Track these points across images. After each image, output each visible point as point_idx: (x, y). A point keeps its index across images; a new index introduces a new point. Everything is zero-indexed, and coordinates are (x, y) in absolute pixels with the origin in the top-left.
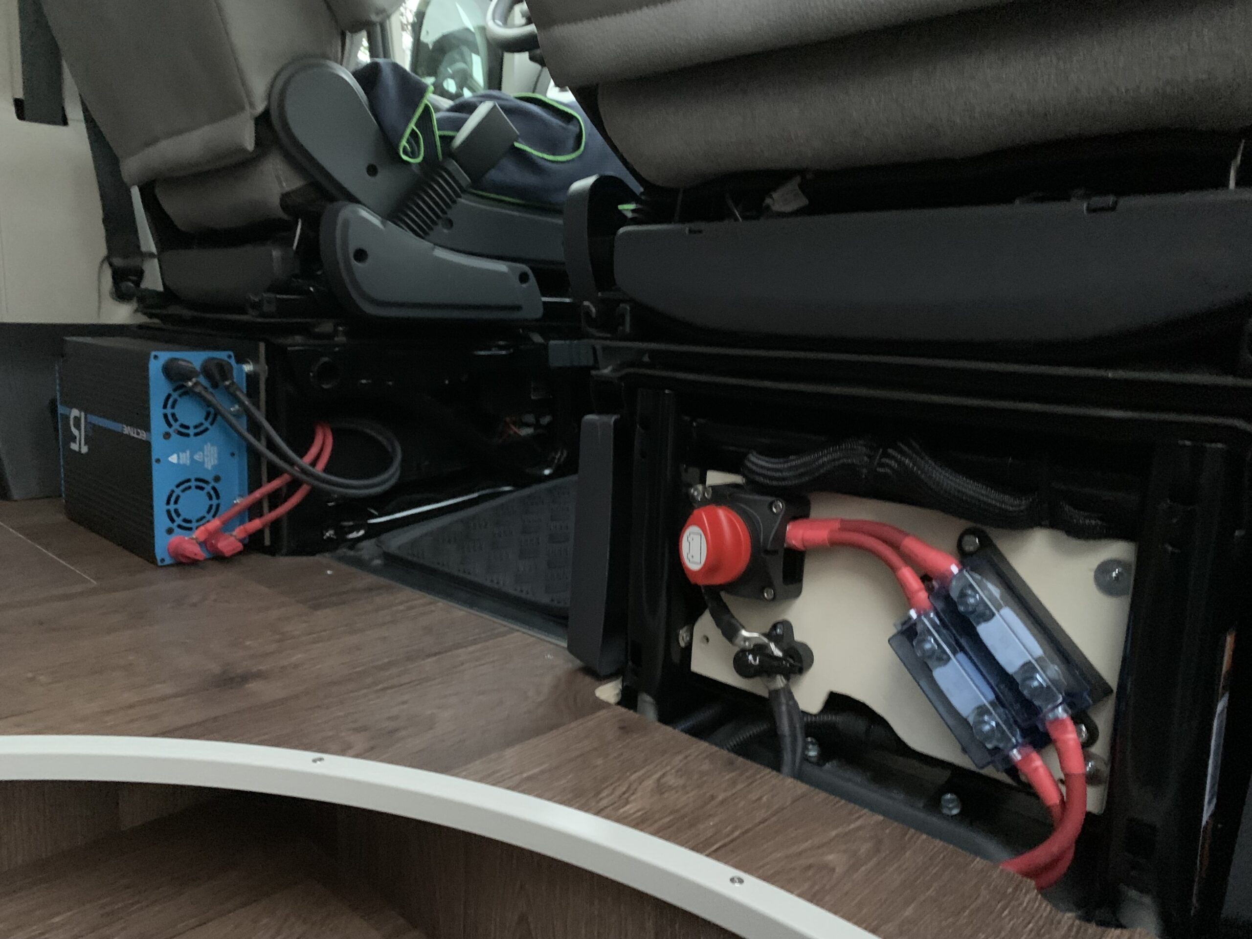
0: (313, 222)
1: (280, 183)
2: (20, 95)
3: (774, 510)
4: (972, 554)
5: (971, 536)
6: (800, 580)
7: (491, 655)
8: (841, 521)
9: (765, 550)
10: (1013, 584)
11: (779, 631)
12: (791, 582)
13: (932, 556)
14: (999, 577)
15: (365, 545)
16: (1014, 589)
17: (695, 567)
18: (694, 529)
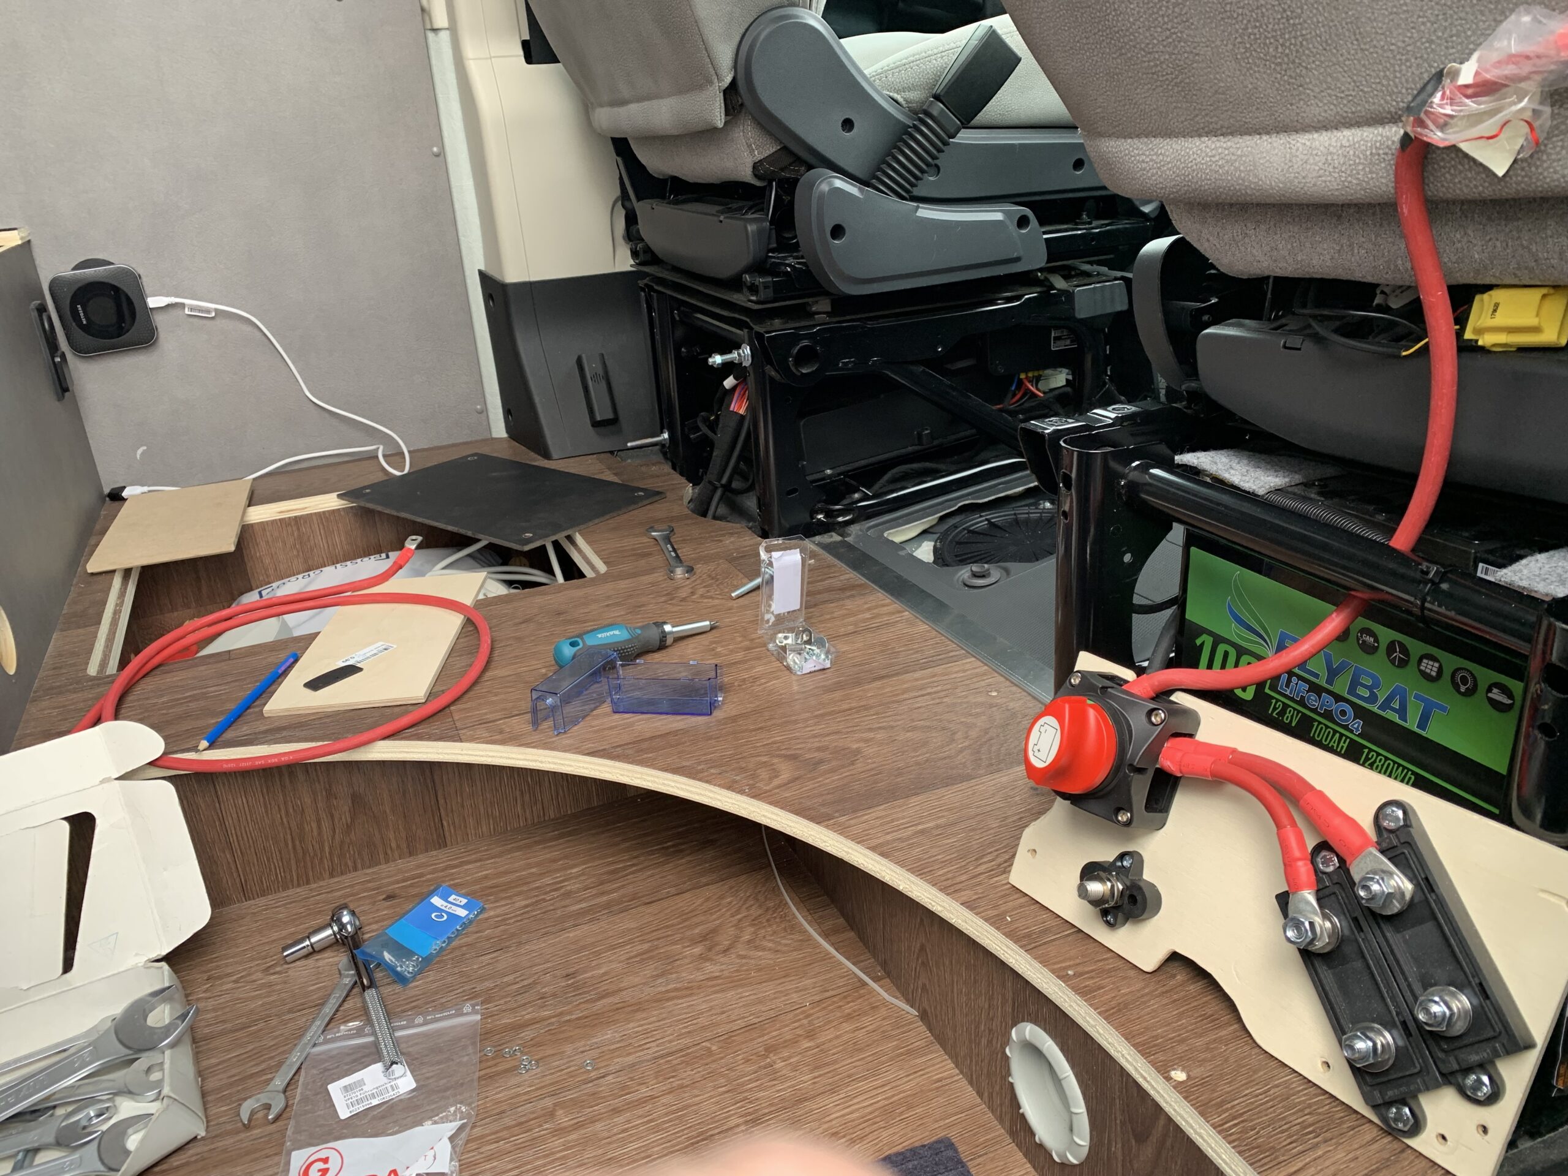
0: (789, 186)
1: (752, 151)
2: (527, 38)
3: (1153, 719)
4: (1391, 831)
5: (1395, 809)
6: (1165, 809)
7: (936, 684)
8: (1234, 751)
9: (1131, 765)
10: (1434, 880)
11: (1125, 863)
12: (1155, 811)
13: (1337, 821)
14: (1419, 867)
15: (854, 529)
16: (1435, 888)
17: (1039, 764)
18: (1050, 720)
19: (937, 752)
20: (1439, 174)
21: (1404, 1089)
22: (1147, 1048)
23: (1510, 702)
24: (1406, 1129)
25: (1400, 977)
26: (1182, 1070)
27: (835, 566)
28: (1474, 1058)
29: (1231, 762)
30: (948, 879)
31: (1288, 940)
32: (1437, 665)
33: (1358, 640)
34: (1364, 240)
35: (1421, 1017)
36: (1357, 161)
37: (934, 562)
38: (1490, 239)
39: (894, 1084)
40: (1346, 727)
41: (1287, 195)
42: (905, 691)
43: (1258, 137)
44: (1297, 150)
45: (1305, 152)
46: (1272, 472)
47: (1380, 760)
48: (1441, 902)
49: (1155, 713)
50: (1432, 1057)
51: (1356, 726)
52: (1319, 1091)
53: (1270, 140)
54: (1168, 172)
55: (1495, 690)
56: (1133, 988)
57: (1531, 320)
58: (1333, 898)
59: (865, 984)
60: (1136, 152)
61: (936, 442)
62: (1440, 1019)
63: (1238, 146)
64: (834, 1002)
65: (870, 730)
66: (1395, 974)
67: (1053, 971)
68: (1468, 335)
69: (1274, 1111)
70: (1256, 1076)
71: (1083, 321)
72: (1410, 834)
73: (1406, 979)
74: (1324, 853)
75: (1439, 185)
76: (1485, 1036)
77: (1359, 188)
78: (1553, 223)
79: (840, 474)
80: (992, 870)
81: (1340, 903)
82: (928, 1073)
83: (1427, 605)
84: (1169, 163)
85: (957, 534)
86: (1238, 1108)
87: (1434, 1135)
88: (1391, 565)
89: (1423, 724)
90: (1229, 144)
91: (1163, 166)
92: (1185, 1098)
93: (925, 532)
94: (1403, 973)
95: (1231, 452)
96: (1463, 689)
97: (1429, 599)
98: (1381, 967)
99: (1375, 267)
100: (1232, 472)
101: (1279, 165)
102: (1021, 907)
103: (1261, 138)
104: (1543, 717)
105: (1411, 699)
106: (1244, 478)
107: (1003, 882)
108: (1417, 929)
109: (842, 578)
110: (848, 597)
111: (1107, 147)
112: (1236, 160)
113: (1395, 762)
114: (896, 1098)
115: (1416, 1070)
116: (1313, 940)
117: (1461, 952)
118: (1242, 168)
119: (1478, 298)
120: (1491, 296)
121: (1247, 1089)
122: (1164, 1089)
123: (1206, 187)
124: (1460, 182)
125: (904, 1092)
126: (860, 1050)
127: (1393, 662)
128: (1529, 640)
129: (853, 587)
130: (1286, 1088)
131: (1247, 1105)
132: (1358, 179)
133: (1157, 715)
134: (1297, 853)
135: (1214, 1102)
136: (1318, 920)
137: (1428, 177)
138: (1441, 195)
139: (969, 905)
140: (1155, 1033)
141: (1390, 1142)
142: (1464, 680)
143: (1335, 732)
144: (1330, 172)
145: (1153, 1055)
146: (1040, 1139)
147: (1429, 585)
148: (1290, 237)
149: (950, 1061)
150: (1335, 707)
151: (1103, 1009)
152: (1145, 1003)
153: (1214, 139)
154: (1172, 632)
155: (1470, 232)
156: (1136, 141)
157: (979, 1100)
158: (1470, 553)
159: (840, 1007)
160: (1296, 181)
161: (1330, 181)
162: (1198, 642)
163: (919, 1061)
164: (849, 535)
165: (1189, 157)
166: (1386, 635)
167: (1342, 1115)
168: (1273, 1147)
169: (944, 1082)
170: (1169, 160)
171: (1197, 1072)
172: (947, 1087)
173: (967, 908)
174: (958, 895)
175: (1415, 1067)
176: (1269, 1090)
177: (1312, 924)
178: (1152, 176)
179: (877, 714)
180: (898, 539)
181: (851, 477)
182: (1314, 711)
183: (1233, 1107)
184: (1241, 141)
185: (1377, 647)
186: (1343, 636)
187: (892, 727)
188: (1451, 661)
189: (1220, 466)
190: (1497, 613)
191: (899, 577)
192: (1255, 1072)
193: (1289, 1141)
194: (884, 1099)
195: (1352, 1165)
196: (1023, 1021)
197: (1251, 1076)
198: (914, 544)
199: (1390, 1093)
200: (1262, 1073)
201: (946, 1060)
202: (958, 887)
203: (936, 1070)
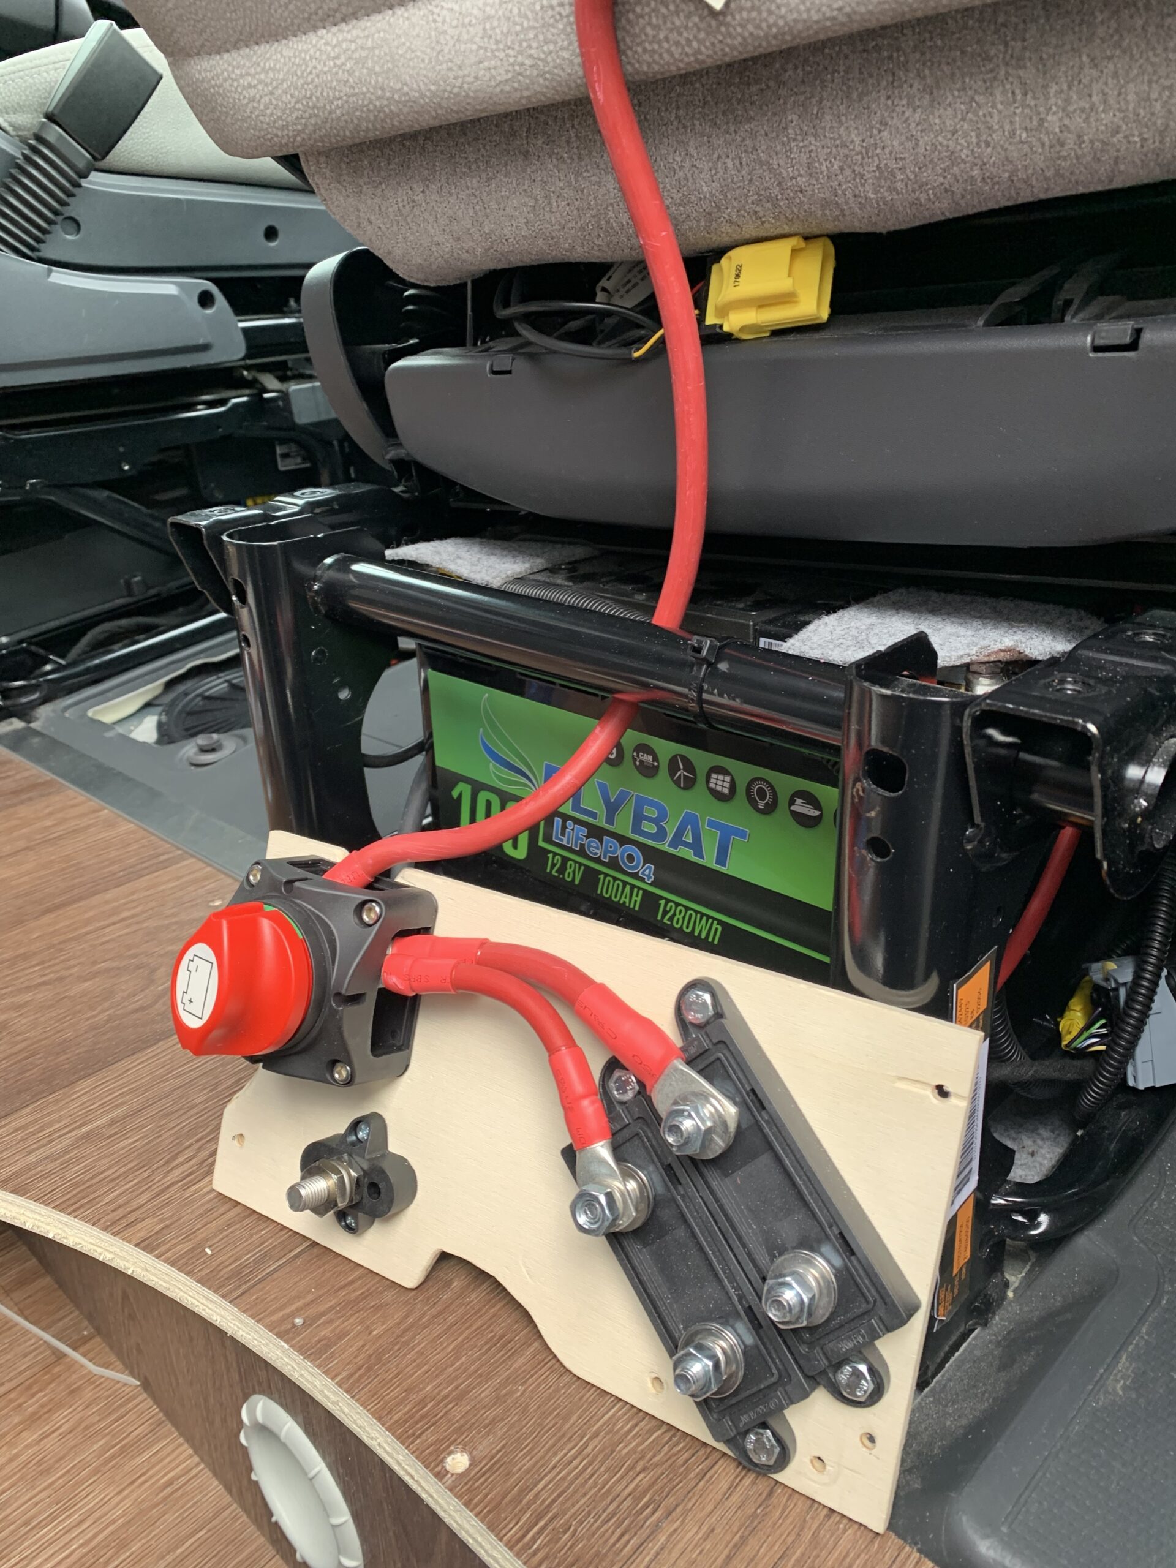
3: (365, 918)
4: (700, 1027)
5: (700, 993)
6: (406, 1045)
7: (134, 904)
8: (484, 943)
9: (338, 994)
10: (764, 1093)
11: (361, 1135)
12: (390, 1050)
13: (627, 1027)
14: (741, 1077)
15: (45, 712)
16: (765, 1103)
17: (193, 1023)
18: (202, 949)
19: (126, 1004)
20: (637, 30)
21: (761, 1409)
22: (411, 1427)
23: (817, 813)
24: (771, 1463)
25: (736, 1243)
26: (464, 1450)
27: (10, 762)
28: (847, 1346)
29: (480, 962)
30: (120, 1207)
31: (580, 1228)
32: (728, 779)
33: (634, 760)
34: (561, 184)
35: (773, 1315)
36: (525, 24)
37: (159, 742)
38: (719, 157)
39: (97, 1515)
40: (635, 876)
41: (444, 104)
42: (88, 922)
43: (390, 12)
44: (444, 22)
45: (455, 23)
46: (509, 559)
47: (681, 911)
48: (775, 1122)
49: (367, 906)
50: (792, 1354)
51: (647, 872)
52: (654, 1423)
53: (406, 15)
54: (284, 99)
55: (799, 801)
56: (390, 1323)
57: (783, 284)
58: (636, 1141)
59: (60, 1356)
60: (238, 72)
61: (152, 592)
62: (796, 1310)
63: (366, 33)
64: (11, 1401)
65: (28, 989)
66: (731, 1242)
67: (271, 1328)
68: (710, 320)
69: (595, 1483)
70: (567, 1426)
71: (305, 429)
72: (723, 1029)
73: (744, 1246)
74: (617, 1074)
75: (639, 49)
76: (857, 1311)
77: (535, 73)
78: (795, 117)
79: (21, 642)
80: (191, 1174)
81: (646, 1148)
82: (151, 1477)
83: (705, 696)
84: (283, 80)
85: (188, 703)
86: (544, 1495)
87: (807, 1460)
88: (656, 648)
89: (722, 859)
90: (354, 32)
91: (276, 88)
92: (467, 1504)
93: (148, 705)
94: (740, 1238)
95: (459, 541)
96: (761, 805)
97: (706, 686)
98: (711, 1233)
99: (582, 228)
100: (459, 561)
101: (423, 52)
102: (229, 1226)
103: (394, 13)
104: (869, 829)
105: (705, 828)
106: (474, 568)
107: (206, 1190)
108: (750, 1168)
109: (18, 777)
110: (22, 802)
111: (200, 72)
112: (367, 57)
113: (697, 912)
114: (100, 1537)
115: (773, 1379)
116: (615, 1220)
117: (811, 1194)
118: (377, 69)
119: (715, 267)
120: (730, 258)
121: (556, 1454)
122: (438, 1492)
123: (338, 112)
124: (667, 39)
125: (114, 1521)
126: (47, 1472)
127: (677, 783)
128: (836, 723)
129: (33, 787)
130: (607, 1434)
131: (557, 1486)
132: (531, 56)
133: (370, 909)
134: (579, 1087)
135: (509, 1498)
136: (616, 1185)
137: (624, 40)
138: (645, 68)
139: (147, 1245)
140: (422, 1394)
141: (753, 1483)
142: (762, 794)
143: (625, 883)
144: (492, 51)
145: (419, 1437)
146: (302, 1557)
147: (705, 667)
148: (469, 195)
149: (186, 1446)
150: (621, 852)
151: (344, 1374)
152: (406, 1343)
153: (335, 29)
154: (424, 786)
155: (692, 151)
156: (234, 54)
157: (228, 1499)
158: (748, 625)
159: (20, 1405)
160: (451, 75)
161: (495, 68)
162: (455, 794)
163: (139, 1460)
164: (37, 719)
165: (307, 66)
166: (665, 748)
167: (686, 1456)
168: (597, 1554)
169: (175, 1486)
170: (281, 77)
171: (483, 1448)
172: (180, 1492)
173: (144, 1249)
174: (132, 1230)
175: (773, 1374)
176: (586, 1446)
177: (610, 1196)
178: (266, 108)
179: (42, 963)
180: (108, 718)
181: (37, 644)
182: (598, 860)
183: (537, 1496)
184: (369, 24)
185: (657, 767)
186: (615, 759)
187: (61, 979)
188: (744, 771)
189: (445, 556)
190: (793, 694)
191: (99, 766)
192: (566, 1419)
193: (618, 1532)
194: (81, 1546)
195: (708, 1546)
196: (254, 1392)
197: (560, 1429)
198: (135, 721)
199: (744, 1419)
200: (575, 1417)
201: (181, 1445)
202: (132, 1218)
203: (164, 1467)
